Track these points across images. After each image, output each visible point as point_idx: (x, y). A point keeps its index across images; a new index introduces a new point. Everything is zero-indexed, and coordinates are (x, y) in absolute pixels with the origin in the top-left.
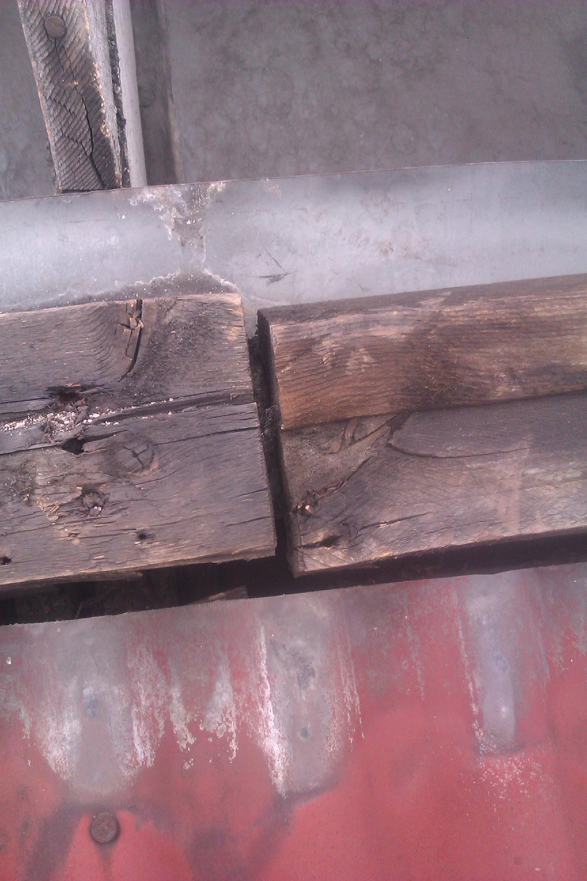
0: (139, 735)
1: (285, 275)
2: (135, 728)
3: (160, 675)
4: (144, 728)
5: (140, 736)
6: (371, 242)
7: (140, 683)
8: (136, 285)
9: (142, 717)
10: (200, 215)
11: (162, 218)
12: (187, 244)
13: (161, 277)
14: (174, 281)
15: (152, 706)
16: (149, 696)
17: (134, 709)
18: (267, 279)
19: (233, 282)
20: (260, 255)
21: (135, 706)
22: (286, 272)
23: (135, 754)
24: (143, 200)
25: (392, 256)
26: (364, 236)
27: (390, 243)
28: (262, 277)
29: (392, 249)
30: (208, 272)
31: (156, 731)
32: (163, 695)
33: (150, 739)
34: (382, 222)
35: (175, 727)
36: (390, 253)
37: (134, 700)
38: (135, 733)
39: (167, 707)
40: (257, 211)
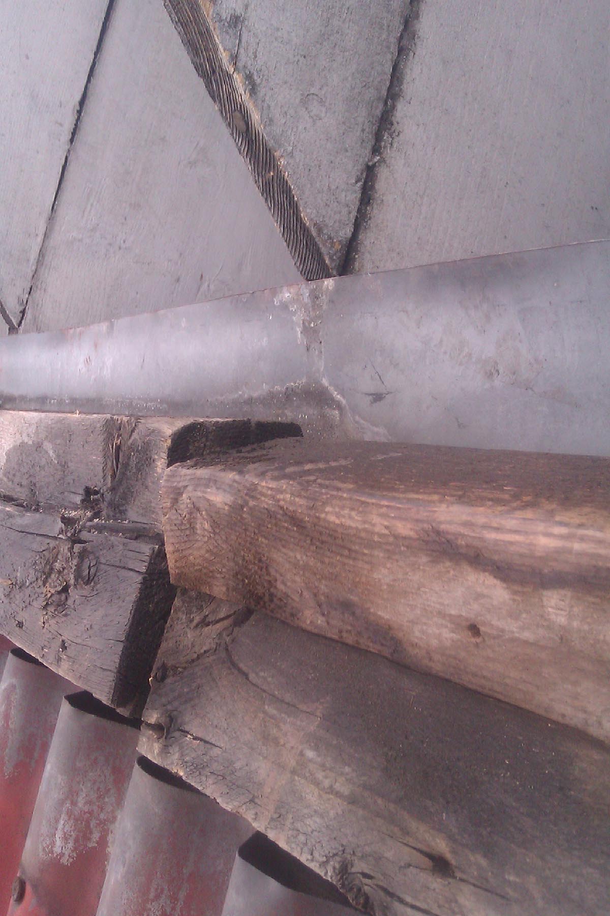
0: (63, 829)
1: (387, 394)
2: (62, 822)
3: (112, 791)
4: (71, 827)
5: (64, 831)
6: (474, 360)
7: (83, 785)
8: (275, 389)
9: (73, 816)
10: (319, 317)
11: (294, 318)
12: (310, 349)
13: (292, 384)
14: (301, 389)
15: (91, 813)
16: (90, 802)
17: (67, 805)
18: (371, 397)
19: (344, 397)
20: (366, 367)
21: (68, 802)
22: (388, 390)
23: (53, 843)
24: (282, 300)
25: (497, 382)
26: (466, 350)
27: (496, 363)
28: (367, 394)
29: (498, 371)
30: (325, 382)
31: (87, 838)
32: (109, 811)
33: (75, 840)
34: (484, 331)
35: (109, 847)
36: (496, 376)
37: (70, 796)
38: (60, 826)
39: (109, 824)
40: (361, 313)
